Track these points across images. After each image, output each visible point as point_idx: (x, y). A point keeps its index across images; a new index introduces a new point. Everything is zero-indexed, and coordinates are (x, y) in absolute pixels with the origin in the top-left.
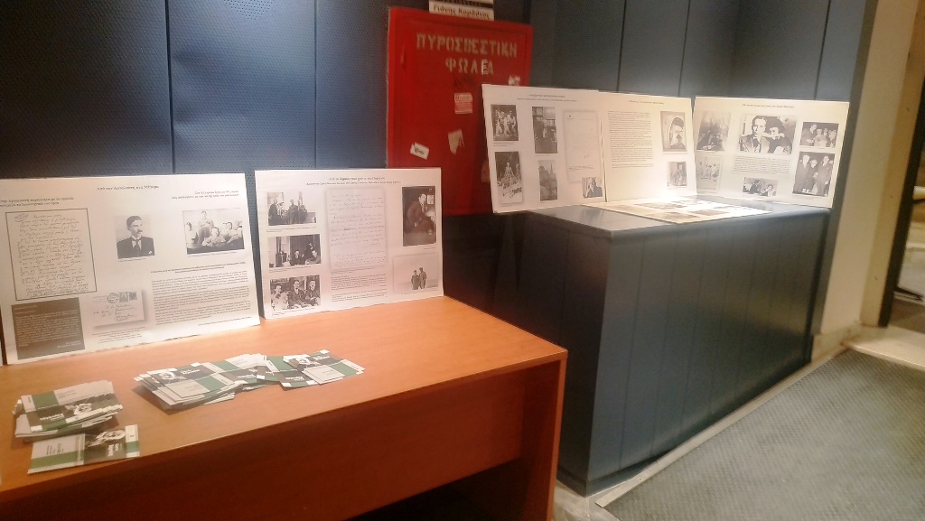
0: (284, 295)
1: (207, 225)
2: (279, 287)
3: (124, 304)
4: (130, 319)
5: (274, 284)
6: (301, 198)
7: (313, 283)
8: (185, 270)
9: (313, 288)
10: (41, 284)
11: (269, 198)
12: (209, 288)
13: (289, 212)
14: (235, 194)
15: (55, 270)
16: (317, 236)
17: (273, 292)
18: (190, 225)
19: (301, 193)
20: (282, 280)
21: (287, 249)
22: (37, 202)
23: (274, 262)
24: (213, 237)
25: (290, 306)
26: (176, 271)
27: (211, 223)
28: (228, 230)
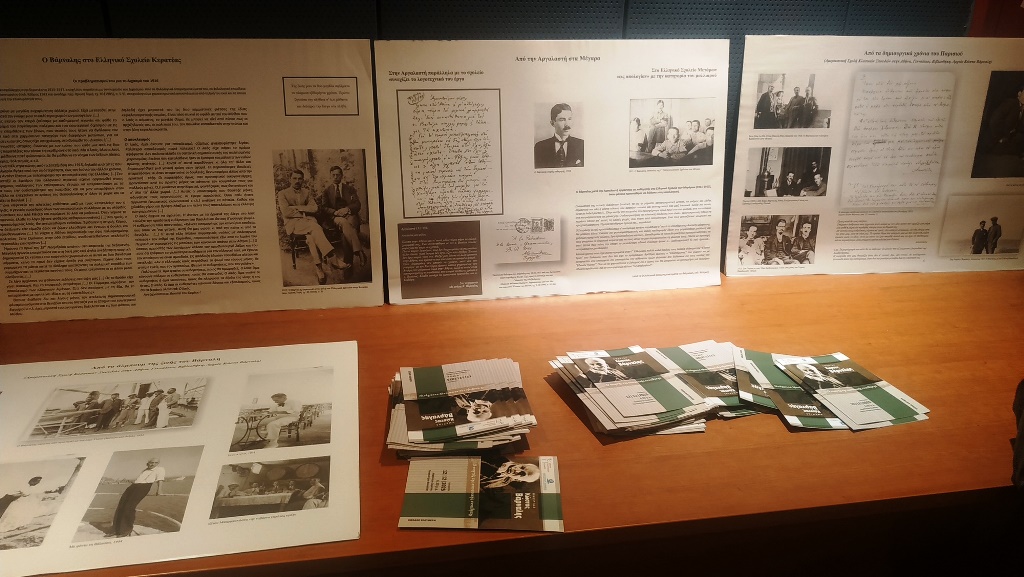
0: (760, 242)
1: (663, 123)
2: (753, 229)
3: (536, 235)
4: (543, 258)
5: (746, 224)
6: (811, 85)
7: (807, 228)
8: (622, 192)
9: (805, 236)
10: (435, 197)
11: (761, 83)
12: (654, 223)
13: (788, 108)
14: (710, 73)
15: (453, 179)
16: (828, 150)
17: (743, 235)
18: (638, 121)
19: (813, 77)
20: (761, 218)
21: (775, 169)
22: (436, 76)
23: (753, 189)
24: (669, 144)
25: (767, 260)
26: (610, 192)
27: (669, 121)
28: (691, 132)
